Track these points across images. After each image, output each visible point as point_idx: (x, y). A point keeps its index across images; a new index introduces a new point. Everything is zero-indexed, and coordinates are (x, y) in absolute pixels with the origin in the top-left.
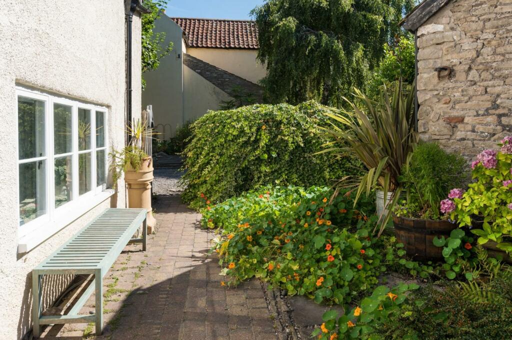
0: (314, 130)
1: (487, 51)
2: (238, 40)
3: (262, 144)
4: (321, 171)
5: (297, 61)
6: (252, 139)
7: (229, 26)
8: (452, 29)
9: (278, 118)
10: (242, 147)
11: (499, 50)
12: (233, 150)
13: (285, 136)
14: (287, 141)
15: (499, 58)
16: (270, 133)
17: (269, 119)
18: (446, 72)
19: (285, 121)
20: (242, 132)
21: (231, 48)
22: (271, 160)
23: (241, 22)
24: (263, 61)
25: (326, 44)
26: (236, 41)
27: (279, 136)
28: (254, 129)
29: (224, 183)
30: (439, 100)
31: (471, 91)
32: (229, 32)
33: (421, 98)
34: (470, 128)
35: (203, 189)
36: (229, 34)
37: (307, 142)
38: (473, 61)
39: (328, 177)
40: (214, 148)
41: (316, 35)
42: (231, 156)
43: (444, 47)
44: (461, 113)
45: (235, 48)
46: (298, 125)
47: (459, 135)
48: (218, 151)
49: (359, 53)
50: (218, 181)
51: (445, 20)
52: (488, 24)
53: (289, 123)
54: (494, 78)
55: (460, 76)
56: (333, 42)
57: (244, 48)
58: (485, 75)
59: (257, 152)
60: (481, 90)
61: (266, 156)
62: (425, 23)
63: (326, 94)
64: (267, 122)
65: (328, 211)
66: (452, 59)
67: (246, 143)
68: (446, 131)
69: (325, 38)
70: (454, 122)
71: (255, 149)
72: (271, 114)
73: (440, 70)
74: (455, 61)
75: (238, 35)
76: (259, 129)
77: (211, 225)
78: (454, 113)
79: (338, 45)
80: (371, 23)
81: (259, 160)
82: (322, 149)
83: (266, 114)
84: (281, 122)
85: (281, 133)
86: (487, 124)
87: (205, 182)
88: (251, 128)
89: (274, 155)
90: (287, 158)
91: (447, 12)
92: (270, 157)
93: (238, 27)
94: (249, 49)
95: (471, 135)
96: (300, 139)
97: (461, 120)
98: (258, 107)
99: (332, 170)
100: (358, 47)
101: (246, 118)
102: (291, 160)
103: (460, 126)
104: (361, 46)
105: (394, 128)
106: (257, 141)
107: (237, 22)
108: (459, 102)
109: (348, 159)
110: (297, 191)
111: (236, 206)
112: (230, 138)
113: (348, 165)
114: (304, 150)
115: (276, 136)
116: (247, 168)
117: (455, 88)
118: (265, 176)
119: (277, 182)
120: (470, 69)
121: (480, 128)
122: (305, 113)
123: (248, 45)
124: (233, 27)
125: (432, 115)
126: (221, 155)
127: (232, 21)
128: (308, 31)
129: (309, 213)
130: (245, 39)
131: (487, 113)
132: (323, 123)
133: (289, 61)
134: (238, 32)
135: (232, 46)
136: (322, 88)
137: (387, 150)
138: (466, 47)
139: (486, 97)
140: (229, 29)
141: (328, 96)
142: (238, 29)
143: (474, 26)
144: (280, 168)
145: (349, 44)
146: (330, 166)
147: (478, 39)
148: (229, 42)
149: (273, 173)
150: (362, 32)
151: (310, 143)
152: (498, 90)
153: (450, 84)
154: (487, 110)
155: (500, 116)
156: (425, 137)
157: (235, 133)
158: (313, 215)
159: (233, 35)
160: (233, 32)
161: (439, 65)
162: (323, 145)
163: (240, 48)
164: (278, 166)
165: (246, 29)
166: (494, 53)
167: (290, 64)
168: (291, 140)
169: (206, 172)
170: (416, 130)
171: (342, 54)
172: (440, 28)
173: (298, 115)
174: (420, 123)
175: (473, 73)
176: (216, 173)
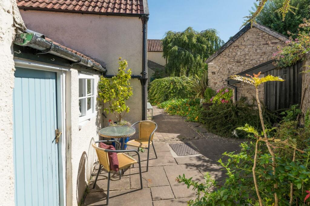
0: (185, 84)
1: (221, 69)
2: (154, 48)
3: (171, 88)
4: (187, 95)
5: (178, 60)
6: (169, 87)
7: (150, 42)
8: (215, 64)
9: (175, 81)
10: (166, 89)
11: (223, 69)
12: (163, 90)
13: (177, 86)
14: (178, 87)
15: (223, 71)
16: (173, 85)
17: (173, 81)
18: (214, 73)
19: (177, 82)
20: (166, 85)
21: (151, 51)
22: (174, 93)
23: (154, 40)
24: (165, 58)
25: (188, 55)
26: (153, 48)
27: (176, 86)
28: (169, 84)
29: (161, 98)
30: (212, 79)
31: (218, 77)
32: (150, 44)
33: (209, 78)
34: (218, 85)
35: (155, 100)
36: (150, 45)
37: (183, 87)
38: (219, 71)
39: (189, 97)
40: (158, 89)
41: (184, 51)
42: (163, 91)
43: (213, 68)
44: (217, 82)
45: (153, 51)
46: (181, 83)
47: (216, 86)
48: (159, 90)
49: (198, 58)
50: (159, 98)
51: (213, 62)
52: (221, 64)
53: (178, 82)
54: (222, 75)
55: (216, 74)
56: (190, 54)
57: (156, 51)
58: (221, 74)
59: (170, 90)
60: (220, 77)
61: (172, 91)
62: (209, 62)
63: (188, 70)
64: (172, 82)
65: (189, 103)
66: (215, 70)
67: (167, 88)
68: (214, 85)
69: (187, 52)
70: (215, 83)
71: (169, 89)
72: (173, 80)
73: (213, 72)
74: (215, 71)
75: (153, 46)
76: (170, 84)
77: (161, 107)
78: (215, 82)
79: (192, 56)
80: (203, 47)
81: (170, 92)
82: (187, 89)
83: (172, 80)
84: (176, 82)
85: (176, 85)
86: (221, 84)
87: (156, 98)
88: (168, 84)
89: (174, 91)
90: (178, 92)
91: (214, 60)
92: (173, 91)
93: (153, 42)
94: (158, 51)
95: (219, 86)
96: (181, 87)
97: (217, 83)
98: (169, 78)
99: (190, 95)
100: (198, 56)
101: (167, 81)
102: (179, 92)
103: (216, 84)
104: (199, 56)
105: (203, 85)
106: (170, 87)
107: (153, 40)
108: (216, 79)
109: (194, 92)
110: (181, 100)
111: (167, 103)
112: (163, 86)
113: (194, 93)
114: (182, 90)
115: (175, 86)
116: (167, 94)
117: (215, 76)
118: (172, 96)
119: (175, 98)
120: (218, 72)
121: (220, 85)
122: (182, 79)
123: (158, 50)
124: (151, 42)
125: (211, 82)
126: (160, 91)
127: (151, 40)
128: (182, 49)
129: (185, 104)
130: (156, 47)
131: (221, 82)
132: (187, 83)
133: (175, 60)
134: (153, 45)
135: (152, 50)
136: (186, 68)
137: (202, 90)
138: (217, 68)
139: (221, 78)
140: (150, 43)
141: (188, 71)
142: (153, 43)
143: (219, 64)
144: (176, 95)
145: (195, 54)
146: (189, 94)
147: (219, 67)
148: (150, 49)
149: (174, 96)
150: (200, 50)
151: (184, 88)
152: (223, 77)
153: (214, 76)
154: (221, 81)
155: (224, 82)
156: (209, 87)
157: (164, 85)
158: (186, 104)
159: (152, 46)
160: (152, 45)
161: (212, 71)
162: (188, 88)
163: (155, 51)
164: (175, 94)
165: (156, 43)
166: (222, 70)
167: (176, 61)
168: (179, 87)
169: (156, 96)
170: (208, 85)
171: (193, 58)
172: (212, 63)
173: (180, 80)
174: (209, 84)
175: (219, 73)
176: (159, 96)
